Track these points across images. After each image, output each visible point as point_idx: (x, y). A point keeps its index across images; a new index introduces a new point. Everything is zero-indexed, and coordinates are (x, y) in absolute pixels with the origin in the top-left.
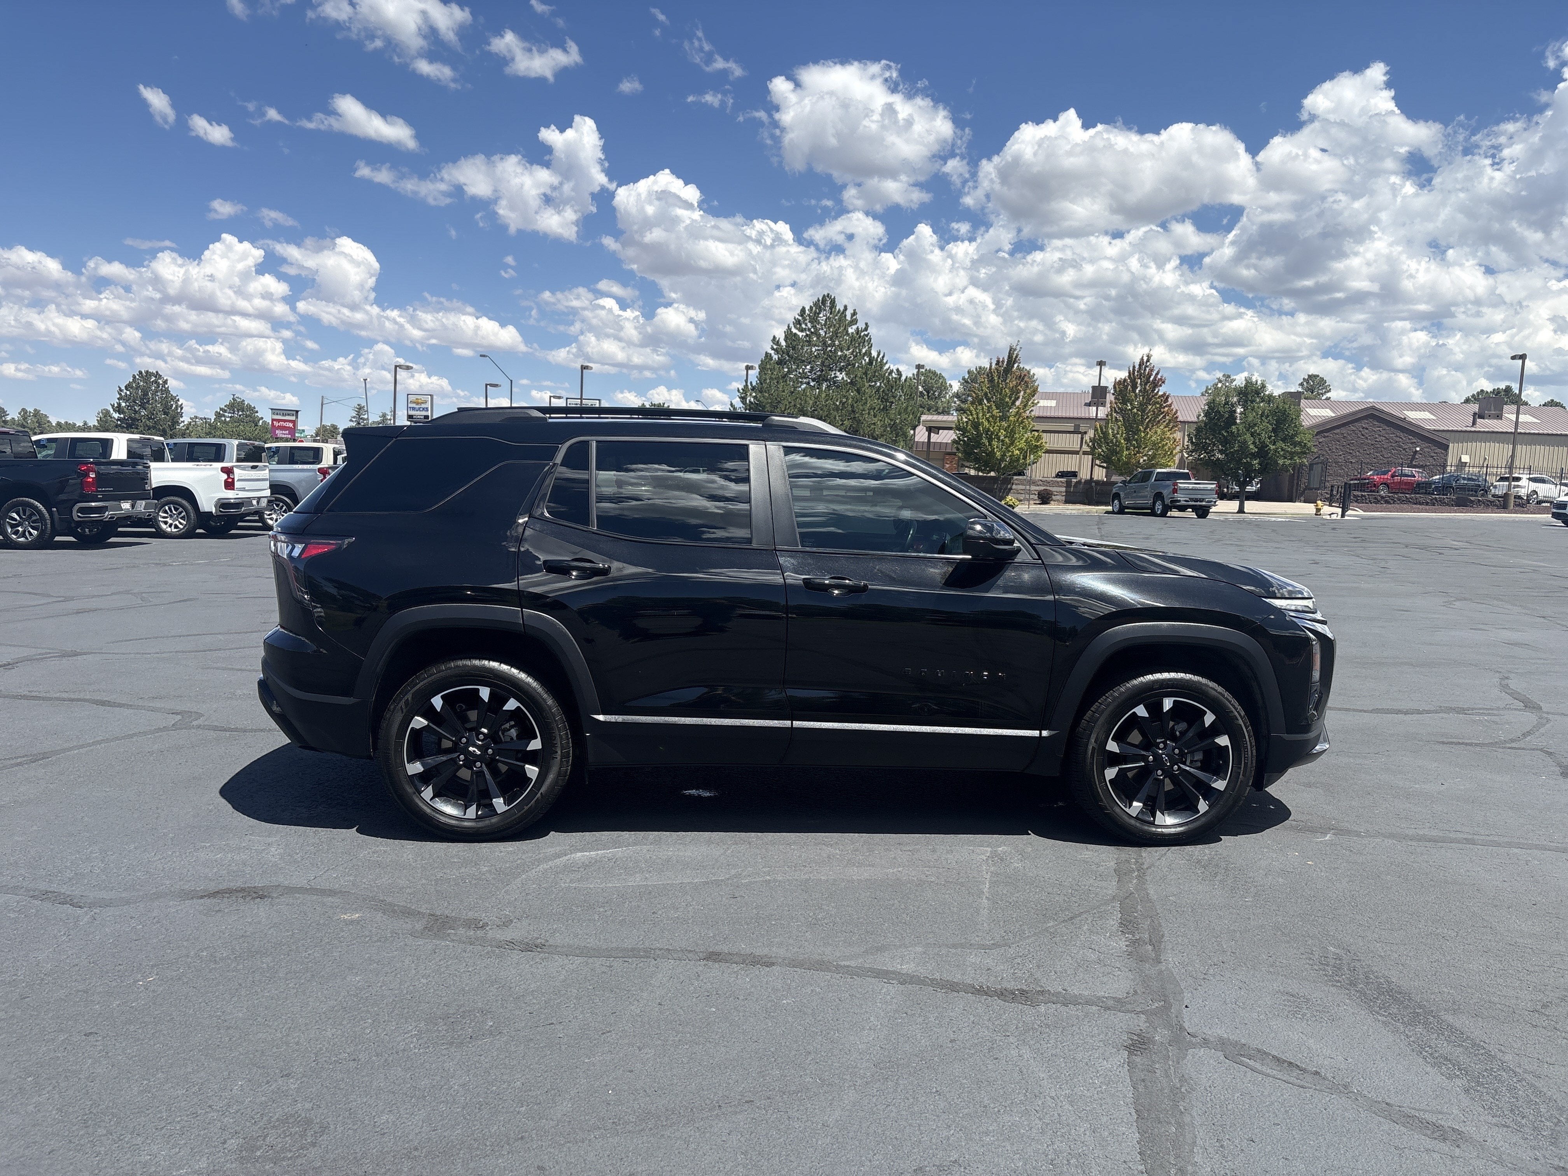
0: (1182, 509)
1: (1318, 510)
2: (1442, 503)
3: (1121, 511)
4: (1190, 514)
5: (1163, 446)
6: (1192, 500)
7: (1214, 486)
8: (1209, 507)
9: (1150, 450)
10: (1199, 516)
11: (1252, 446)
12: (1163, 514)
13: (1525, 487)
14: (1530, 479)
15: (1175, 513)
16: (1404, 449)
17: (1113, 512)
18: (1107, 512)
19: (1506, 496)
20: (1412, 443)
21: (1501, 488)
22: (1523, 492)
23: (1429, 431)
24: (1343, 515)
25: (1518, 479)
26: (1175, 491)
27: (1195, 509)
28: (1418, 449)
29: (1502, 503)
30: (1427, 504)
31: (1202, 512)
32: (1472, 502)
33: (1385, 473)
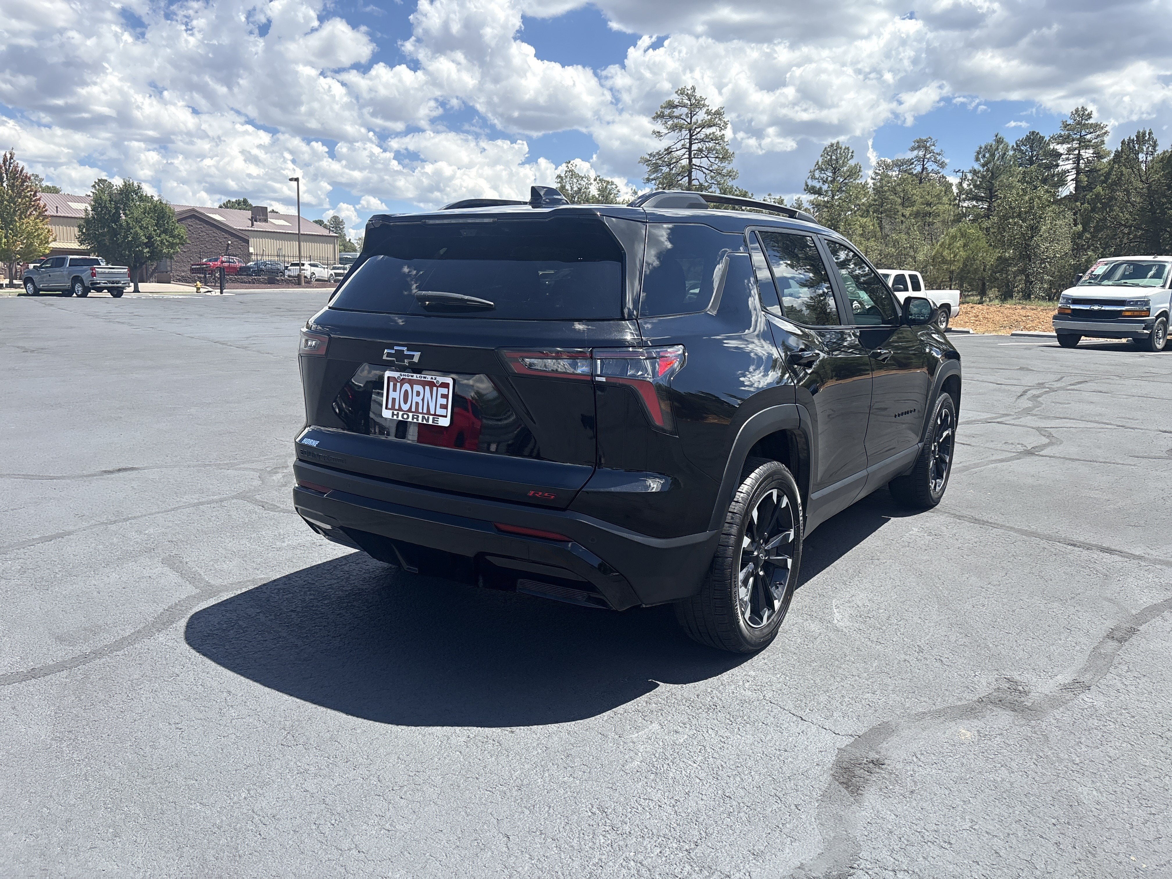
0: (100, 290)
1: (198, 289)
2: (259, 282)
3: (36, 293)
4: (106, 294)
5: (39, 235)
6: (109, 282)
7: (126, 270)
8: (124, 288)
9: (24, 239)
10: (115, 296)
11: (143, 238)
12: (84, 295)
13: (308, 271)
14: (311, 265)
15: (92, 294)
16: (221, 242)
17: (27, 295)
18: (19, 295)
19: (299, 276)
20: (225, 238)
21: (294, 271)
22: (308, 274)
23: (235, 229)
24: (221, 293)
25: (303, 265)
26: (94, 275)
27: (110, 290)
28: (230, 242)
29: (298, 281)
30: (250, 282)
31: (117, 292)
32: (278, 281)
33: (216, 260)
